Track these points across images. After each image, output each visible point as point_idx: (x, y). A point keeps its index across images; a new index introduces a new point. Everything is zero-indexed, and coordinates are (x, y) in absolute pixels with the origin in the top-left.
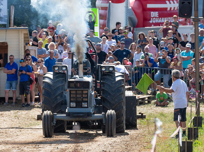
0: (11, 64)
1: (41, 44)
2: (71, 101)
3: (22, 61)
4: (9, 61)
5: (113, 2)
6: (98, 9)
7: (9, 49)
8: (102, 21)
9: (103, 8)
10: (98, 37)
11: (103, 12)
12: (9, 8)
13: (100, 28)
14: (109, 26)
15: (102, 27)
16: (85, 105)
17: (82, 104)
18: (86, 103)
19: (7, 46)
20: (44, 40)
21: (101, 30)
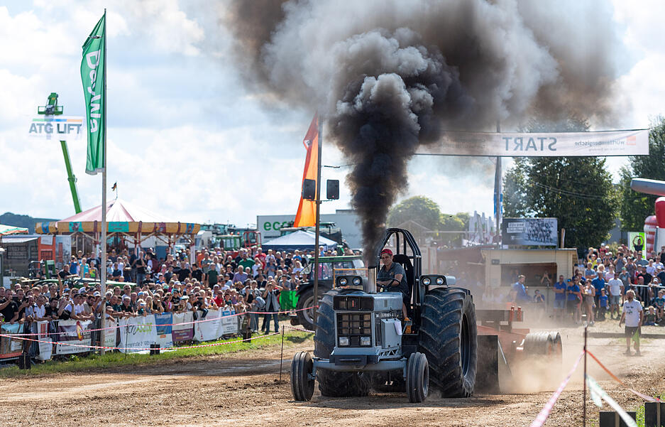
0: (560, 284)
1: (590, 265)
2: (341, 335)
3: (569, 281)
4: (558, 281)
5: (660, 227)
6: (645, 234)
7: (558, 269)
8: (649, 245)
9: (650, 233)
10: (645, 259)
11: (650, 236)
12: (559, 230)
13: (647, 251)
14: (655, 250)
15: (649, 250)
16: (366, 341)
17: (360, 338)
18: (369, 338)
19: (556, 266)
20: (593, 261)
21: (648, 254)
